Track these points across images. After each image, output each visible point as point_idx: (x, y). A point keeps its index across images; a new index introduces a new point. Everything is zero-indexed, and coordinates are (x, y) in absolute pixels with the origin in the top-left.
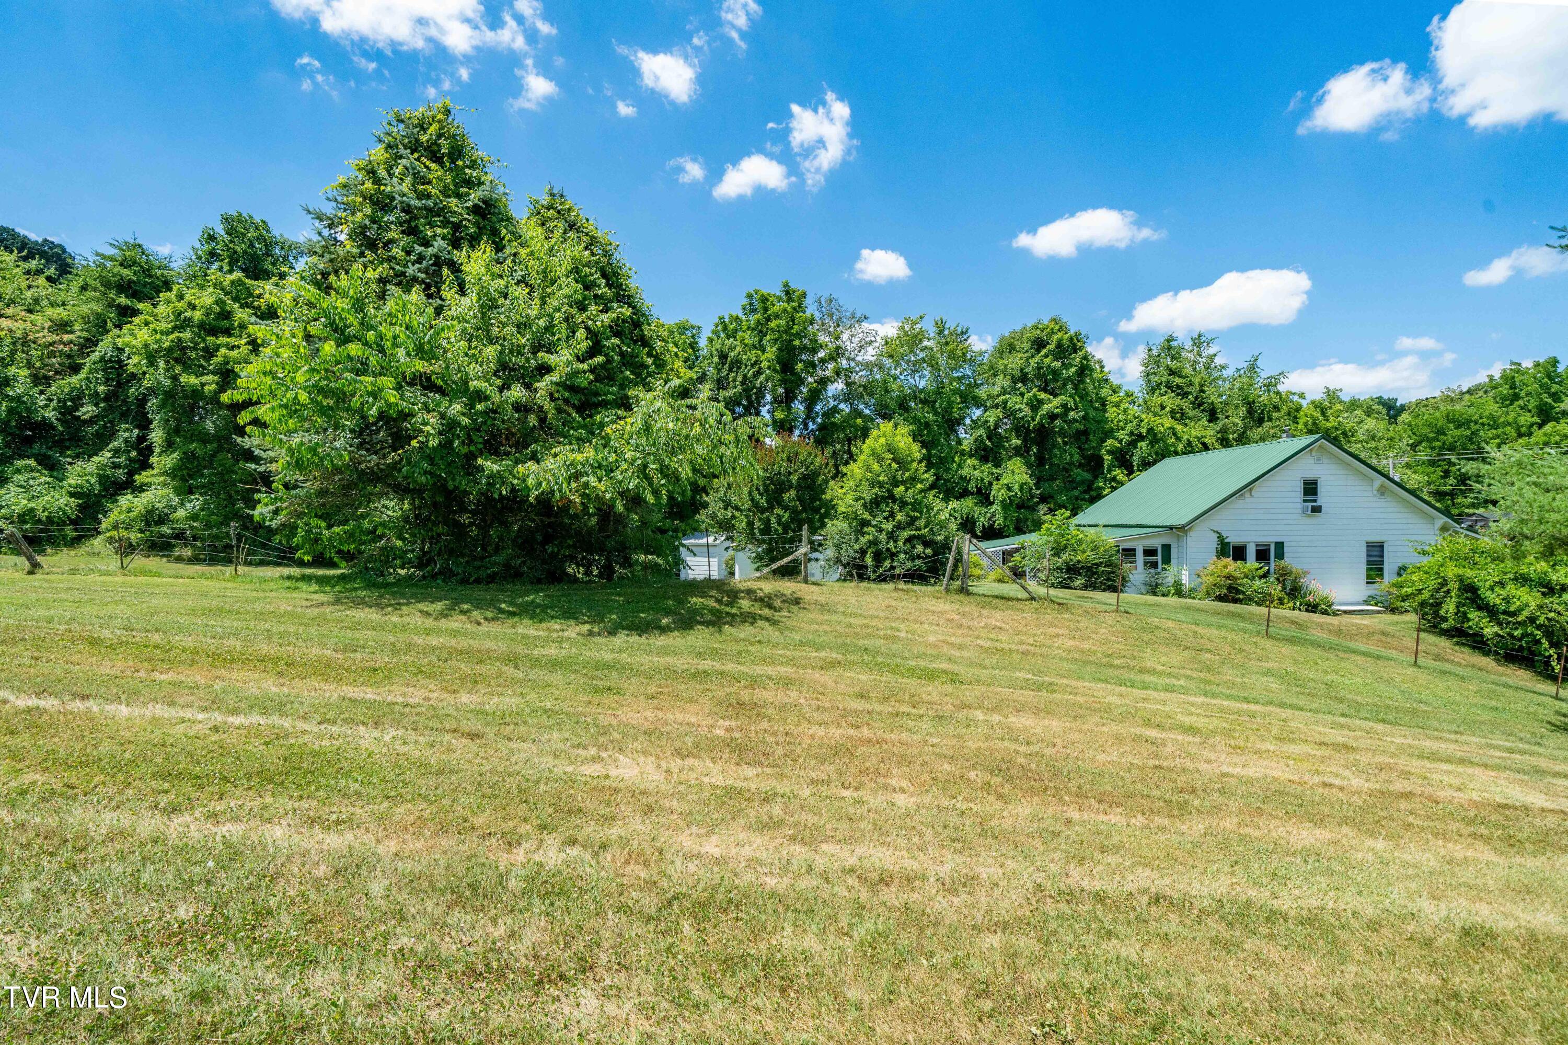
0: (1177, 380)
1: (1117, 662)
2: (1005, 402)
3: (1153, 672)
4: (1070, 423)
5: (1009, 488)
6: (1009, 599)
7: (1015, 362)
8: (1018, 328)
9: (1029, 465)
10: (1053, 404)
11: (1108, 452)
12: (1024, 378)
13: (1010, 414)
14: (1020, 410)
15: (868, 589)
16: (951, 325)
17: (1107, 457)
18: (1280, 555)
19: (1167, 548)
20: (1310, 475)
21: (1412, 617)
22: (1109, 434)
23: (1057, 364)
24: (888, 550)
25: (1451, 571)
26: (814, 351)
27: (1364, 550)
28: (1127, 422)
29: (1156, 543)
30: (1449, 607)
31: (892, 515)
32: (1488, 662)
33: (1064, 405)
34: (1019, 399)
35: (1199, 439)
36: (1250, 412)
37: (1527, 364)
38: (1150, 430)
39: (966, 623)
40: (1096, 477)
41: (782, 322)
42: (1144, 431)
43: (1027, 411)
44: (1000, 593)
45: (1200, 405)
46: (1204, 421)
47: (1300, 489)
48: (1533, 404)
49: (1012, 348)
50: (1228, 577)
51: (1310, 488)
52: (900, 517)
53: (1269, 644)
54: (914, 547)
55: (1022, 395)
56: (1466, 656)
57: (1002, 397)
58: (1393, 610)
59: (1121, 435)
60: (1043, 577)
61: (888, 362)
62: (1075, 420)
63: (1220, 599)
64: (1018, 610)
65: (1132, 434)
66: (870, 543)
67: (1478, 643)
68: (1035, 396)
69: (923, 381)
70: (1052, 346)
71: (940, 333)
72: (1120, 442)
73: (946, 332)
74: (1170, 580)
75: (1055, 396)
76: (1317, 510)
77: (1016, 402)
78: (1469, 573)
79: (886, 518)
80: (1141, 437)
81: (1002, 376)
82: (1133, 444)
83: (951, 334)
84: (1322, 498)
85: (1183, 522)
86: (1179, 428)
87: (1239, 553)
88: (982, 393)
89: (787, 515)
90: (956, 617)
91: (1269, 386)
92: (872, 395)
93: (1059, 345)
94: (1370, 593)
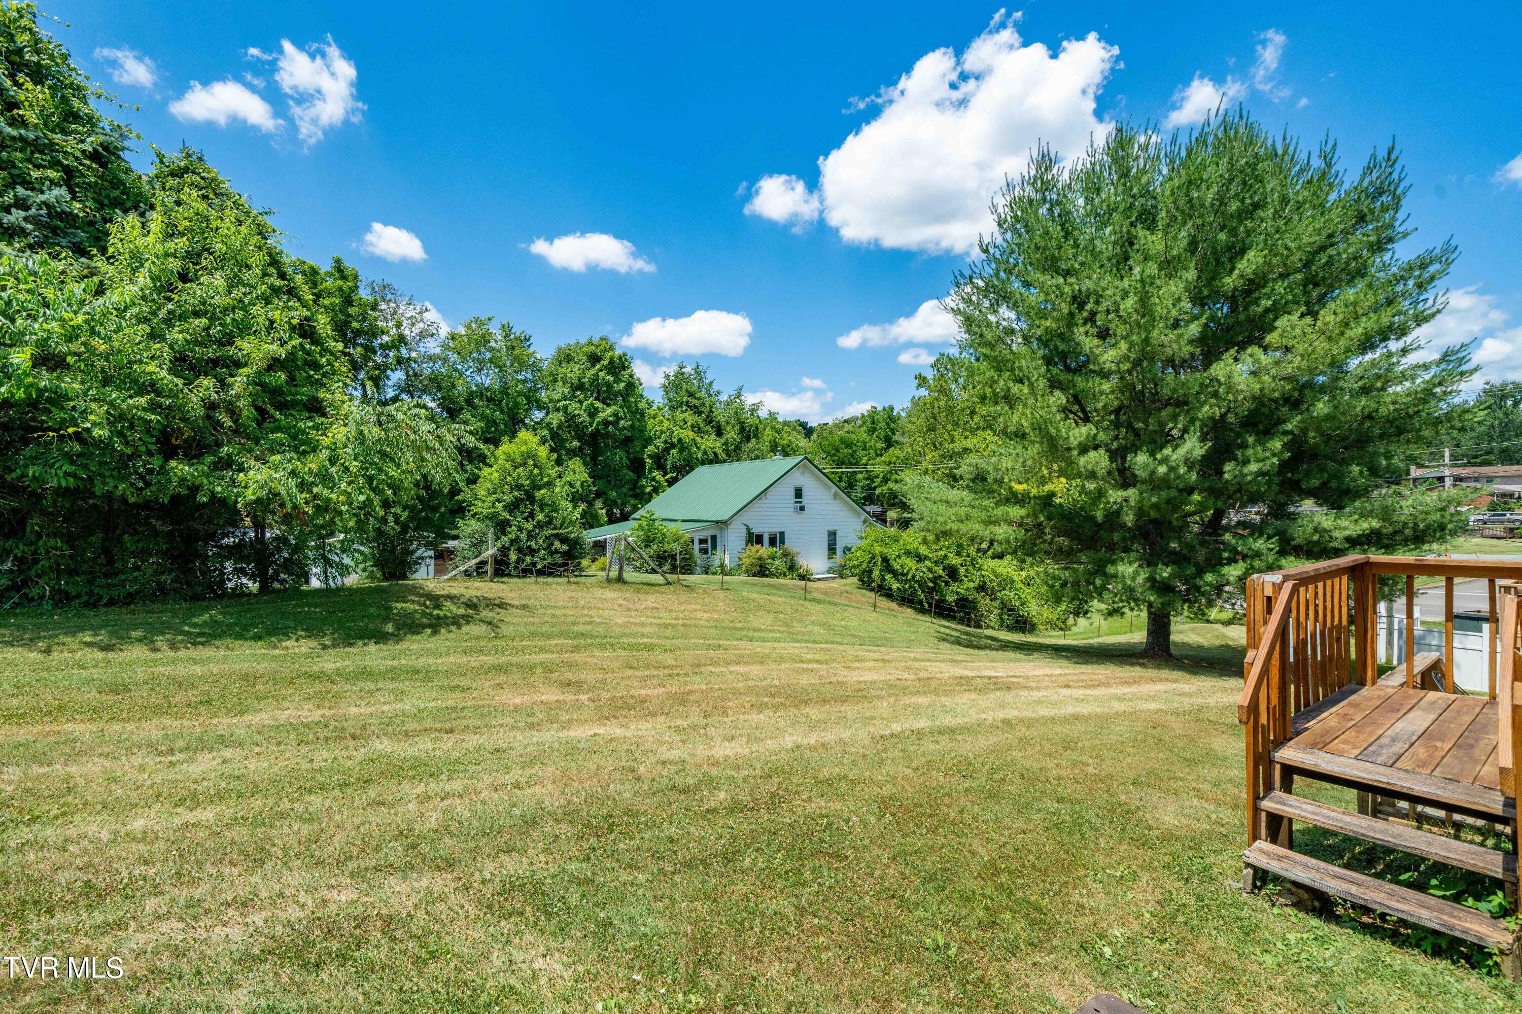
0: (694, 401)
1: (739, 625)
2: (566, 407)
3: (759, 630)
4: (620, 430)
5: (571, 485)
6: (654, 585)
7: (573, 372)
8: (573, 342)
9: (586, 464)
10: (607, 412)
11: (650, 457)
12: (581, 387)
13: (571, 419)
14: (579, 415)
15: (547, 584)
16: (517, 330)
17: (648, 461)
18: (782, 542)
19: (714, 538)
20: (798, 484)
21: (855, 580)
22: (649, 441)
23: (610, 378)
24: (529, 547)
25: (877, 549)
26: (374, 335)
27: (826, 536)
28: (662, 432)
29: (707, 534)
30: (876, 573)
31: (532, 515)
32: (894, 605)
33: (615, 415)
34: (578, 405)
35: (712, 449)
36: (742, 430)
37: (879, 408)
38: (680, 440)
39: (633, 607)
40: (639, 477)
41: (336, 301)
42: (675, 440)
43: (585, 418)
44: (644, 580)
45: (710, 422)
46: (713, 436)
47: (793, 493)
48: (882, 436)
49: (569, 359)
50: (760, 559)
51: (799, 493)
52: (540, 517)
53: (807, 604)
54: (552, 544)
55: (581, 402)
56: (883, 602)
57: (564, 402)
58: (842, 576)
59: (658, 442)
60: (638, 564)
61: (453, 357)
62: (624, 428)
63: (754, 575)
64: (663, 593)
65: (665, 442)
66: (512, 542)
67: (888, 594)
68: (592, 404)
69: (489, 379)
70: (606, 362)
71: (506, 336)
72: (658, 448)
73: (512, 337)
74: (717, 562)
75: (608, 405)
76: (802, 508)
77: (578, 409)
78: (885, 550)
79: (526, 519)
80: (673, 446)
81: (560, 384)
82: (667, 450)
83: (516, 339)
84: (805, 501)
85: (726, 517)
86: (698, 439)
87: (759, 539)
88: (543, 395)
89: (406, 513)
90: (624, 602)
91: (753, 411)
92: (440, 389)
93: (611, 362)
94: (831, 565)
